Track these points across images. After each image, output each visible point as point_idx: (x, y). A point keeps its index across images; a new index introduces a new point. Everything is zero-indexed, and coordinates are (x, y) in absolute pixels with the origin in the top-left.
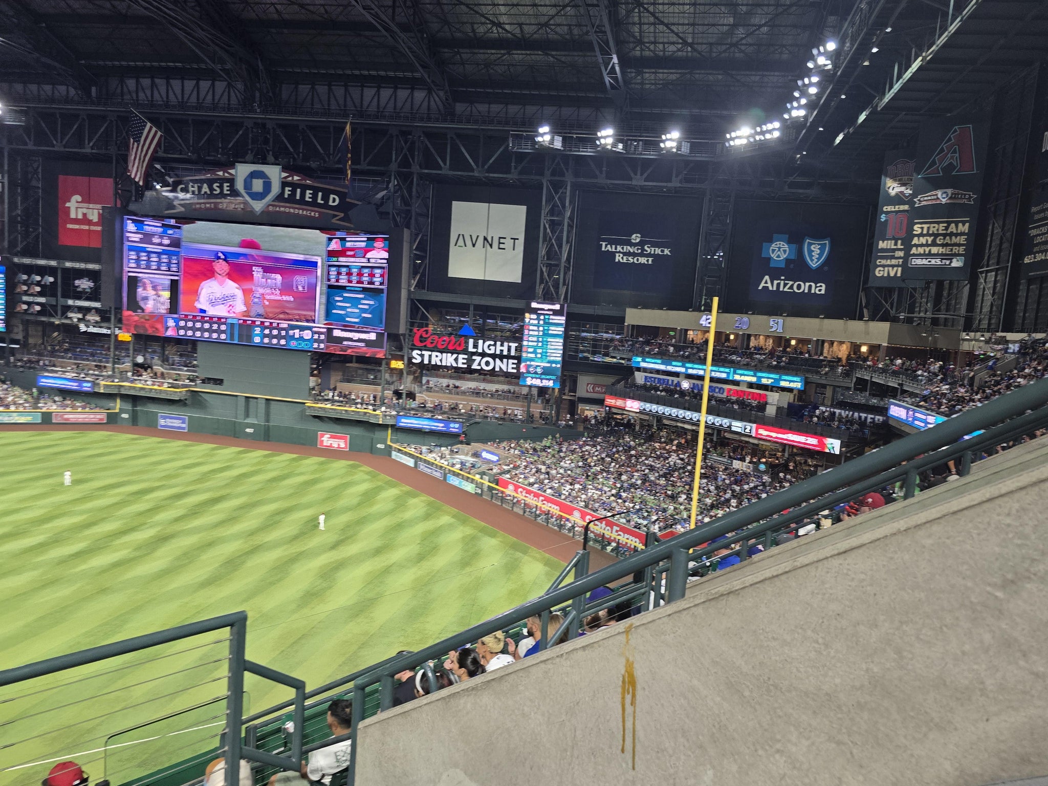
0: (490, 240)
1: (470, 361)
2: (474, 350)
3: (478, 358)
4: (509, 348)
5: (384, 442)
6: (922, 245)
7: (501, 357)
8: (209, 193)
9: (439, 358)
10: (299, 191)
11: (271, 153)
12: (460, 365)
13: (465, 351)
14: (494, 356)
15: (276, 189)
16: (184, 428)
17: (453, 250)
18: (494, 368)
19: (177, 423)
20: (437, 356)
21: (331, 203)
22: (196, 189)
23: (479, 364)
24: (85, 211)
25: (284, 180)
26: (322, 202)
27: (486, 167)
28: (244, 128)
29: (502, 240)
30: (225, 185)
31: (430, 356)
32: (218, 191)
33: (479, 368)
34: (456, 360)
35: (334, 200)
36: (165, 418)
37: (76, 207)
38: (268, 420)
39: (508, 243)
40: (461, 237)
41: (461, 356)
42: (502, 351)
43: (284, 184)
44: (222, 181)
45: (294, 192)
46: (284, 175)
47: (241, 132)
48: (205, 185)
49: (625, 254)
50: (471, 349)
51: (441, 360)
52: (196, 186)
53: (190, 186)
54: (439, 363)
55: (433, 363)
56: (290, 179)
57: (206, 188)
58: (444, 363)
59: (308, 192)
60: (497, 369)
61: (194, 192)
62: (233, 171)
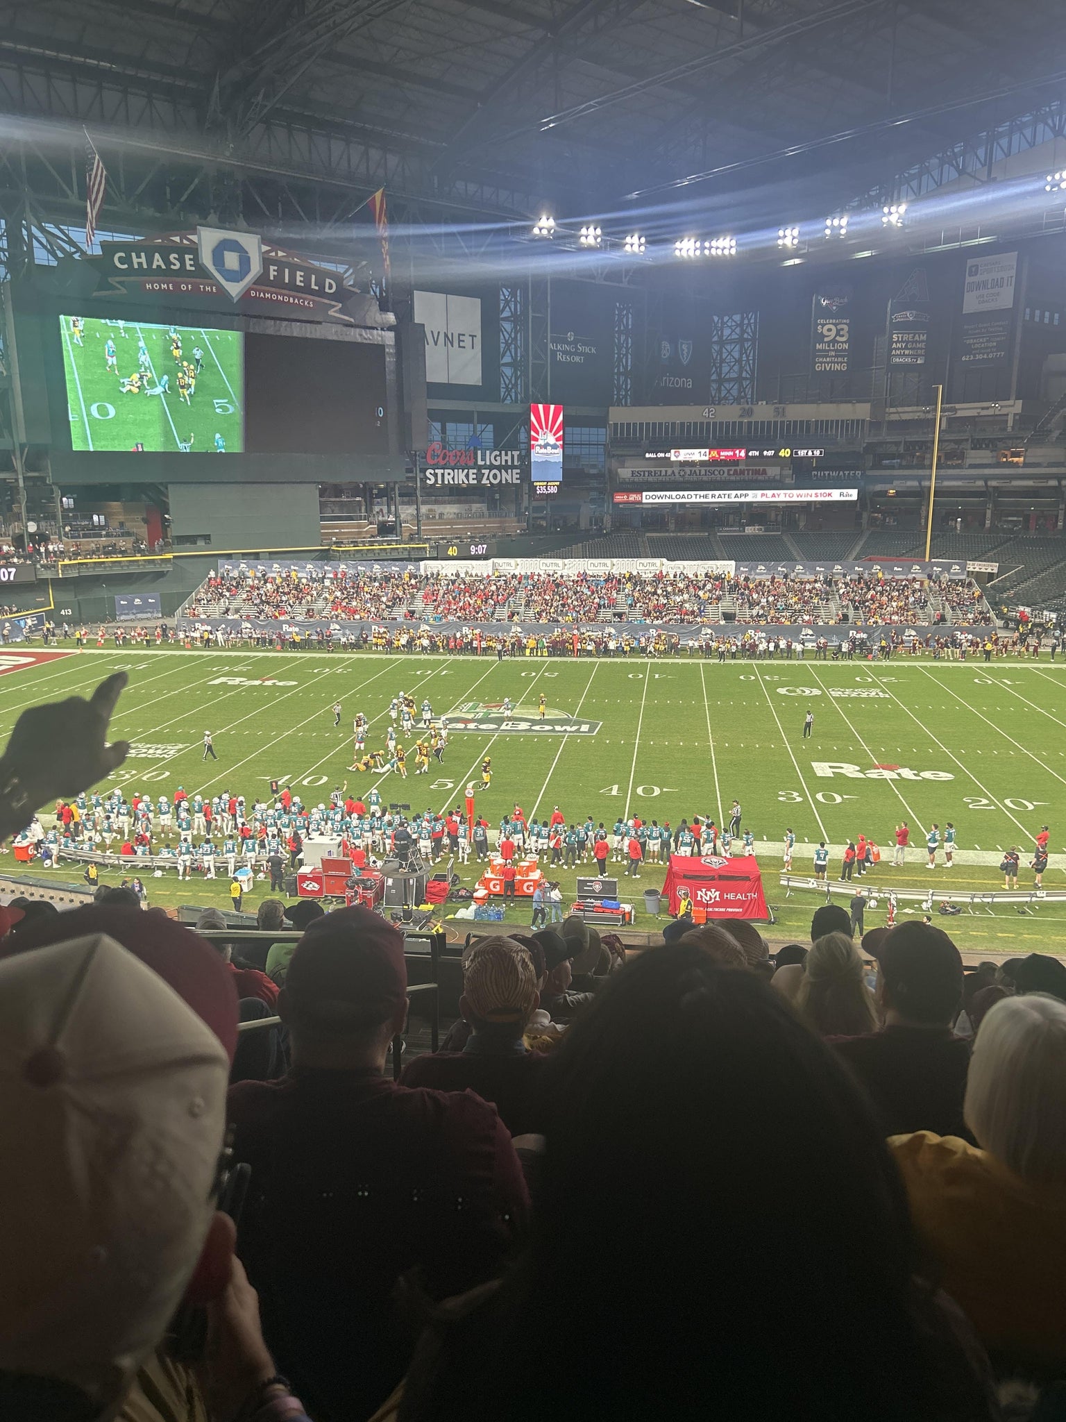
0: (450, 337)
1: (479, 477)
2: (483, 463)
3: (486, 472)
4: (513, 456)
6: (898, 349)
7: (506, 467)
8: (164, 267)
9: (452, 475)
10: (287, 271)
11: (242, 215)
12: (472, 482)
13: (476, 466)
14: (499, 468)
15: (256, 268)
18: (501, 481)
20: (449, 474)
21: (327, 290)
22: (143, 260)
23: (488, 479)
25: (266, 256)
26: (317, 288)
28: (200, 176)
29: (462, 338)
30: (187, 257)
31: (443, 475)
32: (178, 265)
33: (488, 482)
34: (467, 476)
35: (330, 287)
39: (468, 340)
41: (471, 471)
42: (506, 461)
43: (266, 262)
44: (182, 251)
45: (280, 273)
46: (265, 248)
47: (196, 180)
48: (157, 256)
49: (565, 352)
50: (480, 463)
51: (453, 479)
52: (143, 254)
53: (134, 255)
54: (452, 482)
55: (446, 482)
56: (273, 254)
57: (158, 261)
58: (456, 482)
59: (299, 273)
60: (504, 482)
61: (140, 264)
62: (194, 238)
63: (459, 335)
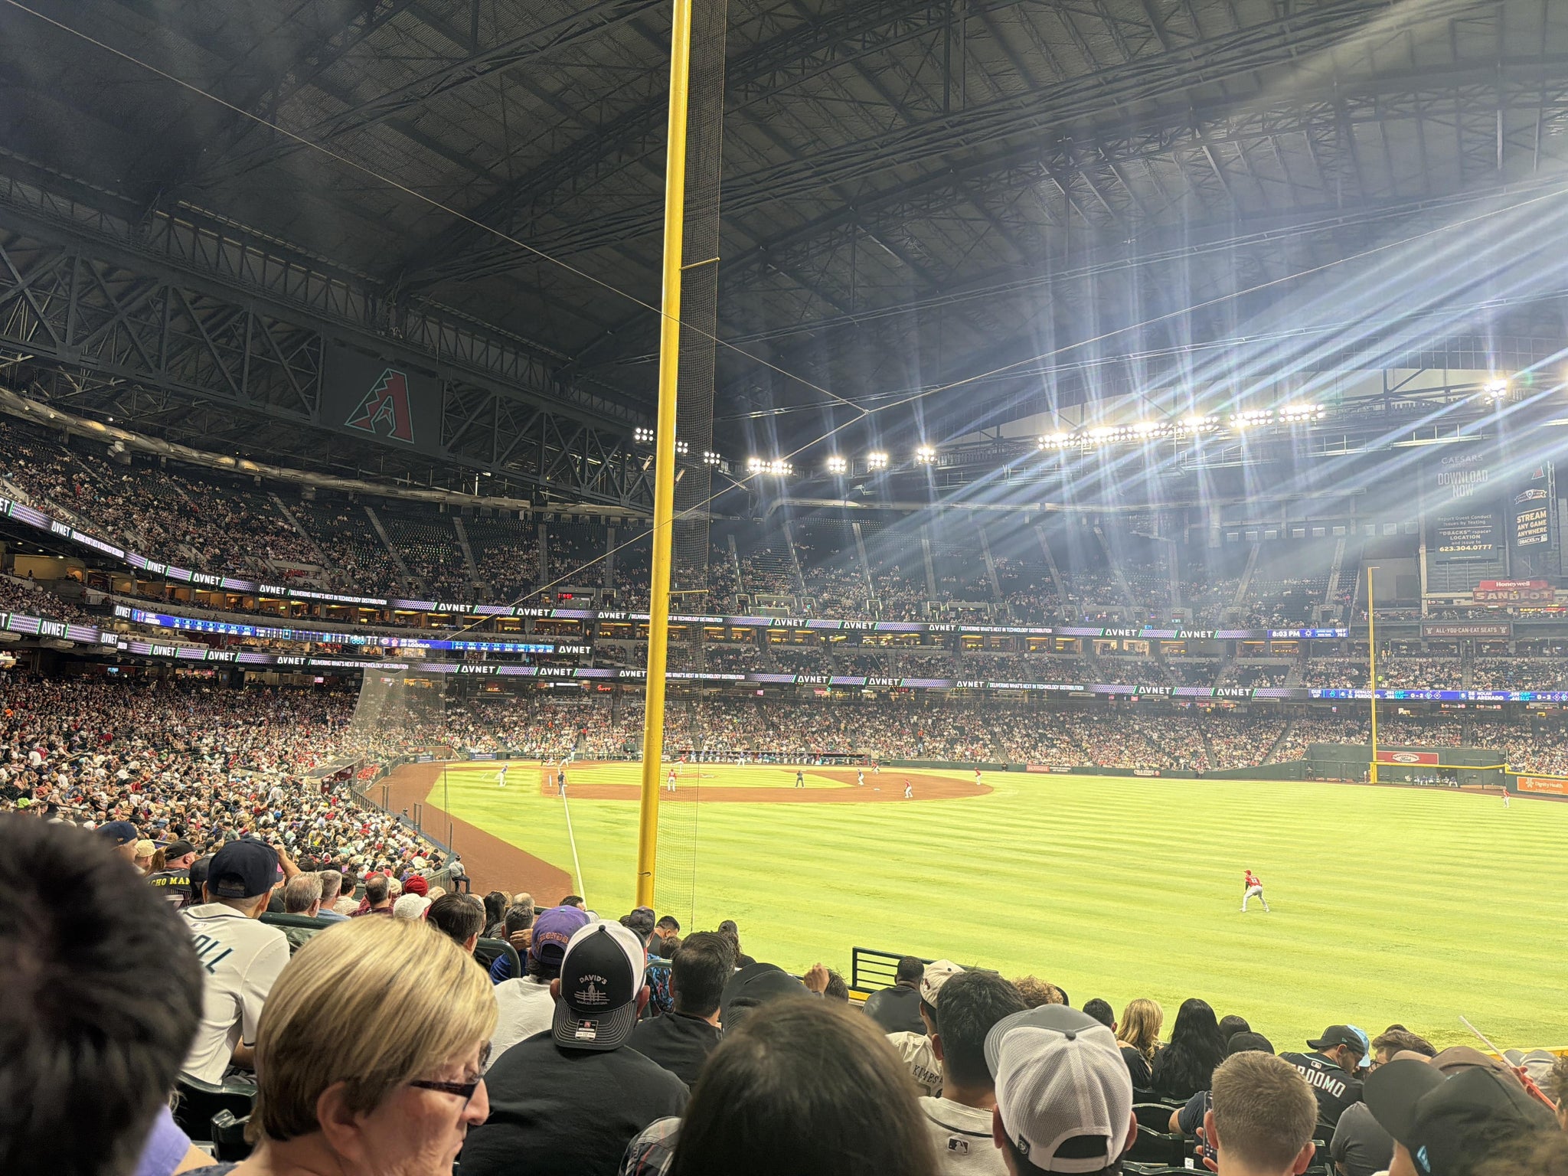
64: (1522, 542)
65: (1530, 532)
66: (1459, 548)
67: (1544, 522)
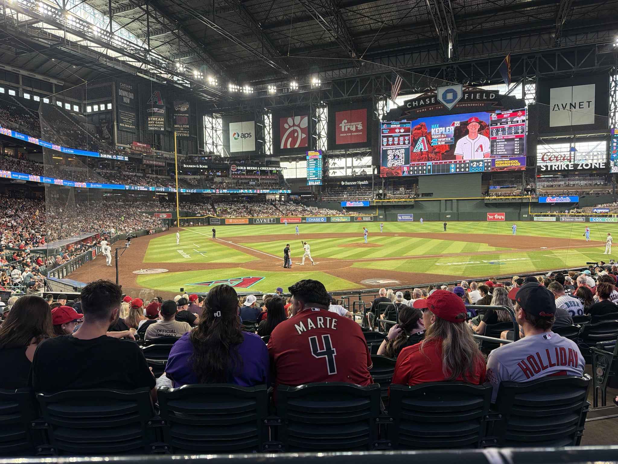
0: (574, 105)
1: (576, 165)
2: (579, 159)
3: (581, 163)
5: (527, 213)
10: (472, 95)
11: (456, 79)
12: (570, 168)
13: (573, 161)
15: (460, 96)
16: (412, 220)
17: (552, 113)
18: (591, 167)
19: (408, 217)
20: (555, 166)
21: (491, 98)
22: (417, 103)
23: (582, 166)
24: (349, 127)
25: (464, 91)
26: (486, 98)
27: (580, 65)
28: (441, 70)
29: (581, 104)
30: (432, 99)
31: (551, 166)
32: (429, 102)
33: (582, 168)
34: (567, 166)
35: (492, 96)
36: (401, 216)
37: (344, 125)
38: (457, 210)
39: (585, 105)
40: (556, 105)
41: (571, 164)
43: (464, 93)
44: (430, 98)
45: (470, 96)
46: (464, 89)
47: (439, 73)
48: (422, 101)
51: (558, 167)
52: (417, 102)
53: (414, 102)
54: (557, 169)
55: (553, 169)
56: (467, 90)
57: (422, 102)
58: (560, 169)
59: (478, 94)
60: (593, 167)
61: (415, 105)
62: (436, 92)
63: (580, 103)
64: (151, 128)
65: (155, 125)
66: (126, 126)
67: (163, 123)
